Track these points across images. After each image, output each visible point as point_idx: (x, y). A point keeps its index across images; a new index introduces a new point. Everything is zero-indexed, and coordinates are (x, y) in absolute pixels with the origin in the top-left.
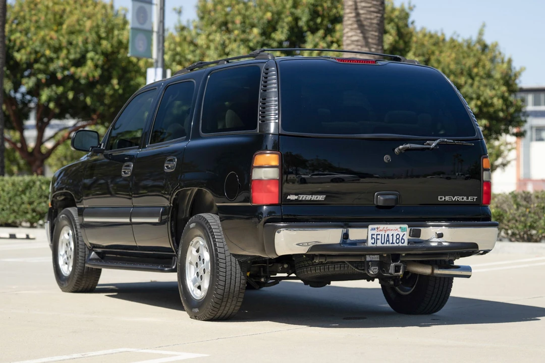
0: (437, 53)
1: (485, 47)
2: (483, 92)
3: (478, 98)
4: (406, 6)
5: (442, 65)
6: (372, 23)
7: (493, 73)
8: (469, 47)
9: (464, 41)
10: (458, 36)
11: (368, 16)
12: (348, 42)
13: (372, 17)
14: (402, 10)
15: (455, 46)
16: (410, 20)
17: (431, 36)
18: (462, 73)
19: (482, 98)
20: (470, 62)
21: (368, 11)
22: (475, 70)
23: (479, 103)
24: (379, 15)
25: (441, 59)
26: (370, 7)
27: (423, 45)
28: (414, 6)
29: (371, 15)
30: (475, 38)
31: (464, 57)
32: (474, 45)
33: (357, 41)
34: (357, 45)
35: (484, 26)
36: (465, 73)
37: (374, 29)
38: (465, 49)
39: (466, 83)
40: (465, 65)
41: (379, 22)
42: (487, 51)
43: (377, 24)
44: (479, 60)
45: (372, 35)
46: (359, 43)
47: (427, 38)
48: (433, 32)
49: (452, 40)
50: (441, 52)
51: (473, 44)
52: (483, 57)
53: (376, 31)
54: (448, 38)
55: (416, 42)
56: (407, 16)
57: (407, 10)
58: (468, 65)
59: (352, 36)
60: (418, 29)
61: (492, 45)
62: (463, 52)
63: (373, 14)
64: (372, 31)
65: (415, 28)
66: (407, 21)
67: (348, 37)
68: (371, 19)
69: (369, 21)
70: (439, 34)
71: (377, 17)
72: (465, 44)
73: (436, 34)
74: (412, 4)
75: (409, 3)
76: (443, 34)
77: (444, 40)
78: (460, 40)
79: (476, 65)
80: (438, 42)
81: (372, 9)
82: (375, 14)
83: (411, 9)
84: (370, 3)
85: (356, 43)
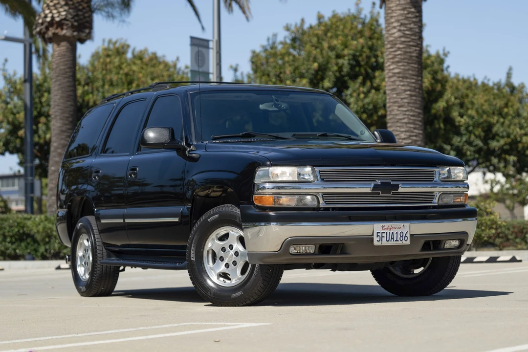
0: (471, 95)
1: (513, 89)
2: (513, 130)
3: (508, 136)
4: (441, 53)
5: (476, 106)
6: (411, 57)
7: (521, 111)
8: (499, 89)
9: (494, 84)
10: (489, 80)
11: (408, 50)
12: (391, 74)
13: (411, 50)
14: (438, 56)
15: (486, 90)
16: (445, 65)
17: (464, 81)
18: (494, 113)
19: (512, 137)
20: (500, 103)
21: (407, 45)
22: (506, 110)
23: (509, 140)
24: (417, 49)
25: (475, 101)
26: (409, 42)
27: (457, 89)
28: (449, 53)
29: (410, 49)
30: (503, 81)
31: (494, 99)
32: (504, 88)
33: (399, 73)
34: (399, 77)
35: (510, 69)
36: (496, 112)
37: (414, 62)
38: (496, 91)
39: (498, 122)
40: (496, 105)
41: (417, 55)
42: (515, 92)
43: (417, 57)
44: (509, 100)
45: (412, 67)
46: (401, 75)
47: (461, 83)
48: (466, 77)
49: (484, 84)
50: (475, 95)
51: (502, 86)
52: (512, 98)
53: (415, 64)
54: (480, 83)
55: (451, 87)
56: (441, 62)
57: (442, 56)
58: (498, 105)
59: (393, 69)
60: (453, 75)
61: (519, 86)
62: (494, 95)
63: (412, 47)
64: (412, 63)
65: (449, 75)
66: (443, 66)
67: (390, 70)
68: (410, 52)
69: (409, 54)
70: (472, 79)
71: (416, 50)
72: (496, 87)
73: (469, 79)
74: (446, 51)
75: (444, 50)
76: (475, 79)
77: (476, 84)
78: (491, 84)
79: (506, 105)
80: (470, 85)
81: (411, 43)
82: (414, 48)
83: (446, 55)
84: (409, 38)
85: (397, 75)
